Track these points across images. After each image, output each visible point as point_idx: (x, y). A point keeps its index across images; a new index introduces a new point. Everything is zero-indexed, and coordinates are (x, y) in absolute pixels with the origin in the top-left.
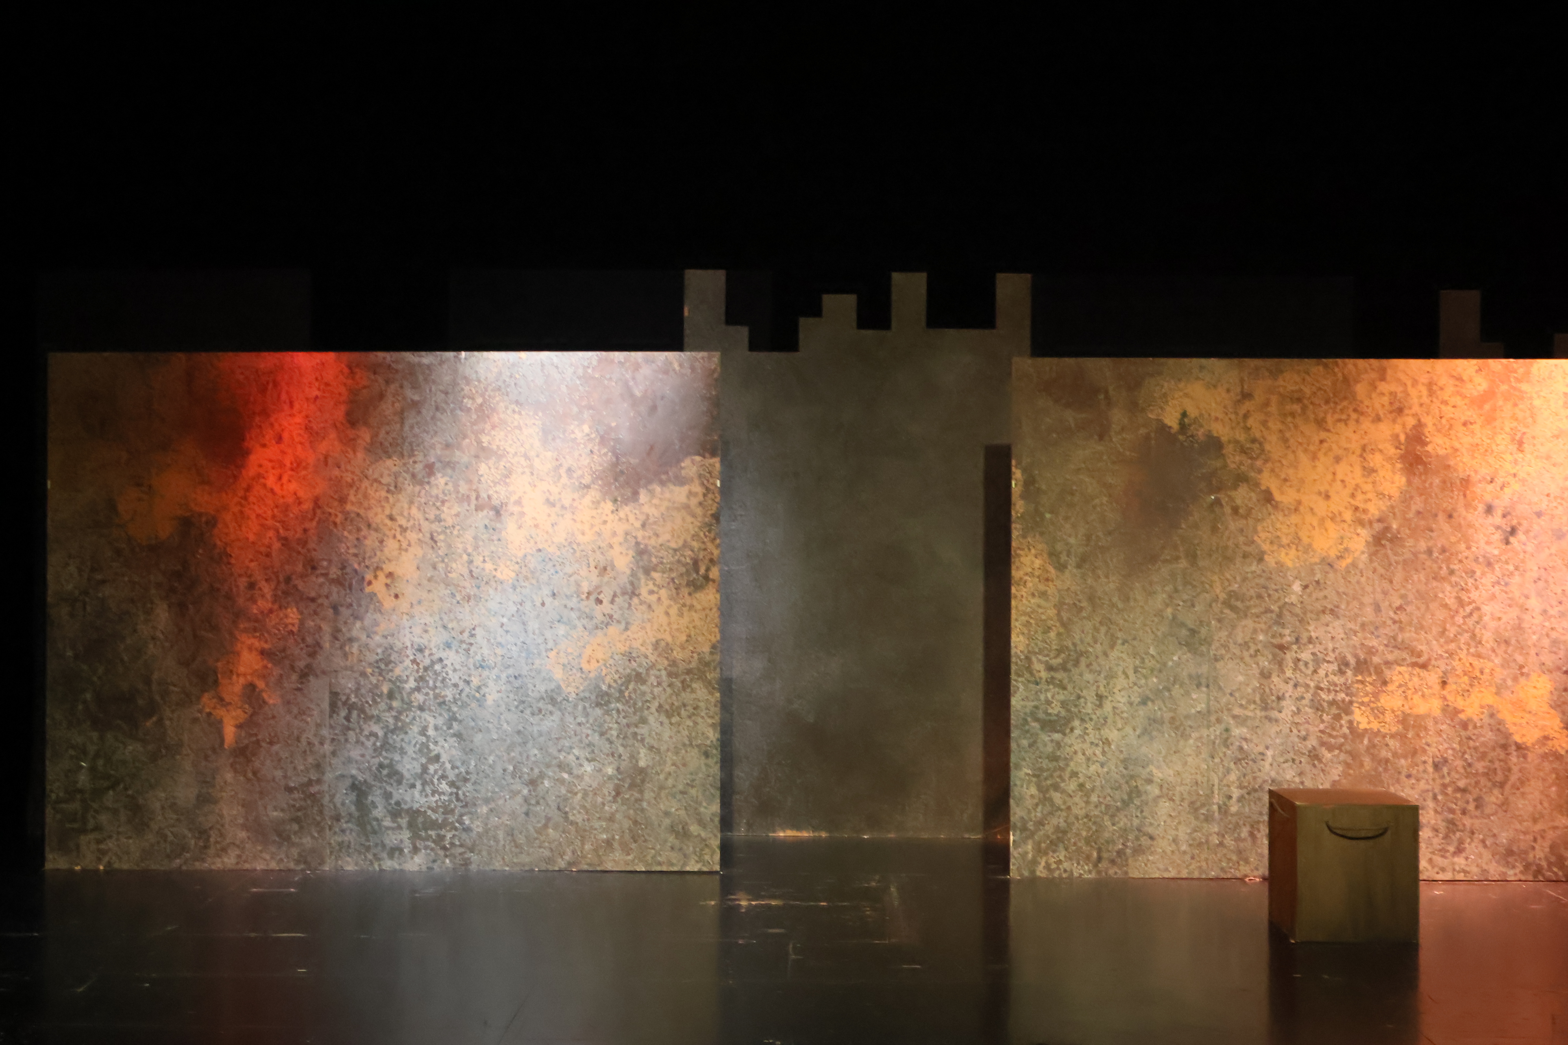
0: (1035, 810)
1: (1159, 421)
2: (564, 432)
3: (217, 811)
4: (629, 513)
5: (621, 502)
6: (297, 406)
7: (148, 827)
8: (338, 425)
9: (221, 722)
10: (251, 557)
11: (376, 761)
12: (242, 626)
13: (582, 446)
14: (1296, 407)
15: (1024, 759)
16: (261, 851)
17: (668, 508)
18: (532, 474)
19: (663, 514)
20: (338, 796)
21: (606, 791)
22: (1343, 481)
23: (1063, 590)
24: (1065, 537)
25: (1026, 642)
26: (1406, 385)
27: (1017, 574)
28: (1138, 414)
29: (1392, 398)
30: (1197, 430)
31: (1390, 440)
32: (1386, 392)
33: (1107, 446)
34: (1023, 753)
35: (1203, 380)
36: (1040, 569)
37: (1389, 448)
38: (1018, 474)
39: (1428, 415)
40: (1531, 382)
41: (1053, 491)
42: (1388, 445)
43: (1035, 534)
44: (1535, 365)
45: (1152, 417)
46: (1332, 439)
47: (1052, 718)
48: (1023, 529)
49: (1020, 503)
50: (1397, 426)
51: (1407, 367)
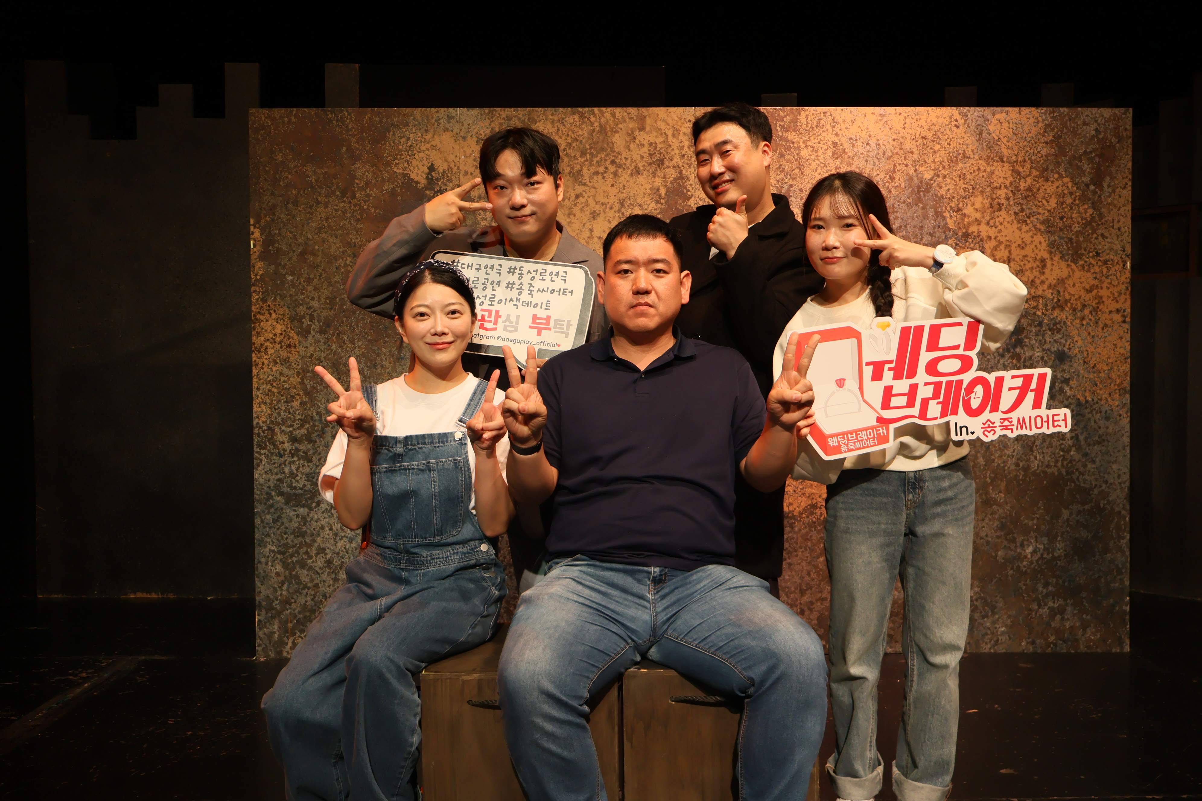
0: (281, 588)
1: (405, 175)
15: (268, 535)
23: (306, 357)
24: (308, 300)
25: (269, 412)
26: (667, 136)
27: (257, 340)
28: (382, 168)
29: (652, 149)
30: (446, 185)
31: (649, 195)
32: (646, 143)
33: (350, 202)
34: (267, 529)
35: (452, 131)
36: (281, 334)
37: (649, 202)
38: (257, 233)
39: (690, 167)
40: (799, 130)
41: (294, 251)
42: (647, 199)
43: (275, 297)
44: (803, 113)
45: (398, 171)
46: (588, 194)
47: (297, 492)
48: (263, 293)
49: (259, 264)
50: (657, 179)
51: (668, 116)
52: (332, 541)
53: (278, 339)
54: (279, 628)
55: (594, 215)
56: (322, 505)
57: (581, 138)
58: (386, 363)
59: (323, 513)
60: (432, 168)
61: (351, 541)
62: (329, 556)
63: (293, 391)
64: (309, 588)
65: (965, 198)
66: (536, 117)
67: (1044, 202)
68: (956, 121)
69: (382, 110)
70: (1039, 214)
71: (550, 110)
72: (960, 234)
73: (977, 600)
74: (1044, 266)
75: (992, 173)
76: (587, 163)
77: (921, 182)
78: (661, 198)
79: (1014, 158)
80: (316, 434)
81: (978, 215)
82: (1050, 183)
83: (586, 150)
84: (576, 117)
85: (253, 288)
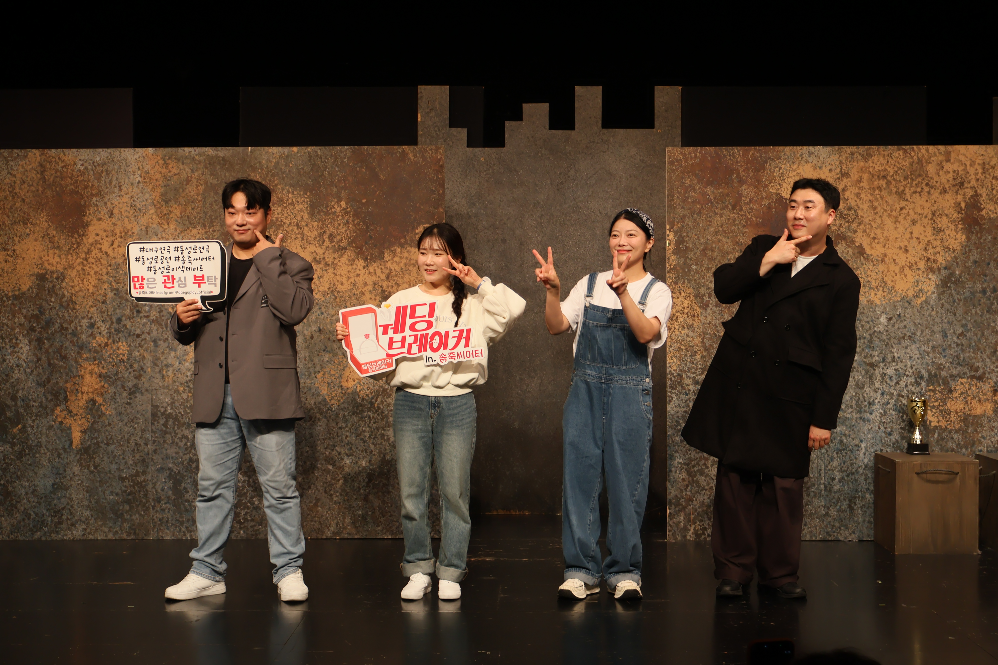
0: (686, 489)
1: (778, 194)
2: (327, 207)
3: (68, 496)
4: (376, 268)
5: (371, 260)
6: (124, 188)
7: (16, 508)
8: (155, 203)
9: (70, 428)
10: (90, 304)
11: (187, 457)
12: (85, 356)
13: (340, 218)
14: (883, 183)
15: (677, 451)
16: (101, 526)
17: (406, 264)
18: (303, 239)
19: (402, 269)
20: (159, 483)
21: (361, 478)
22: (917, 238)
23: (706, 323)
24: (707, 283)
25: (678, 363)
26: (966, 165)
29: (955, 175)
31: (953, 207)
32: (951, 171)
33: (738, 213)
34: (676, 447)
35: (812, 163)
36: (688, 307)
37: (953, 213)
38: (671, 236)
41: (698, 248)
42: (952, 210)
43: (684, 281)
45: (773, 191)
46: (909, 207)
48: (675, 278)
49: (673, 258)
50: (959, 196)
51: (967, 151)
53: (686, 311)
54: (684, 518)
55: (914, 222)
57: (904, 168)
63: (696, 348)
64: (706, 490)
66: (872, 153)
69: (762, 148)
71: (882, 148)
76: (908, 185)
78: (962, 210)
84: (901, 152)
85: (668, 275)
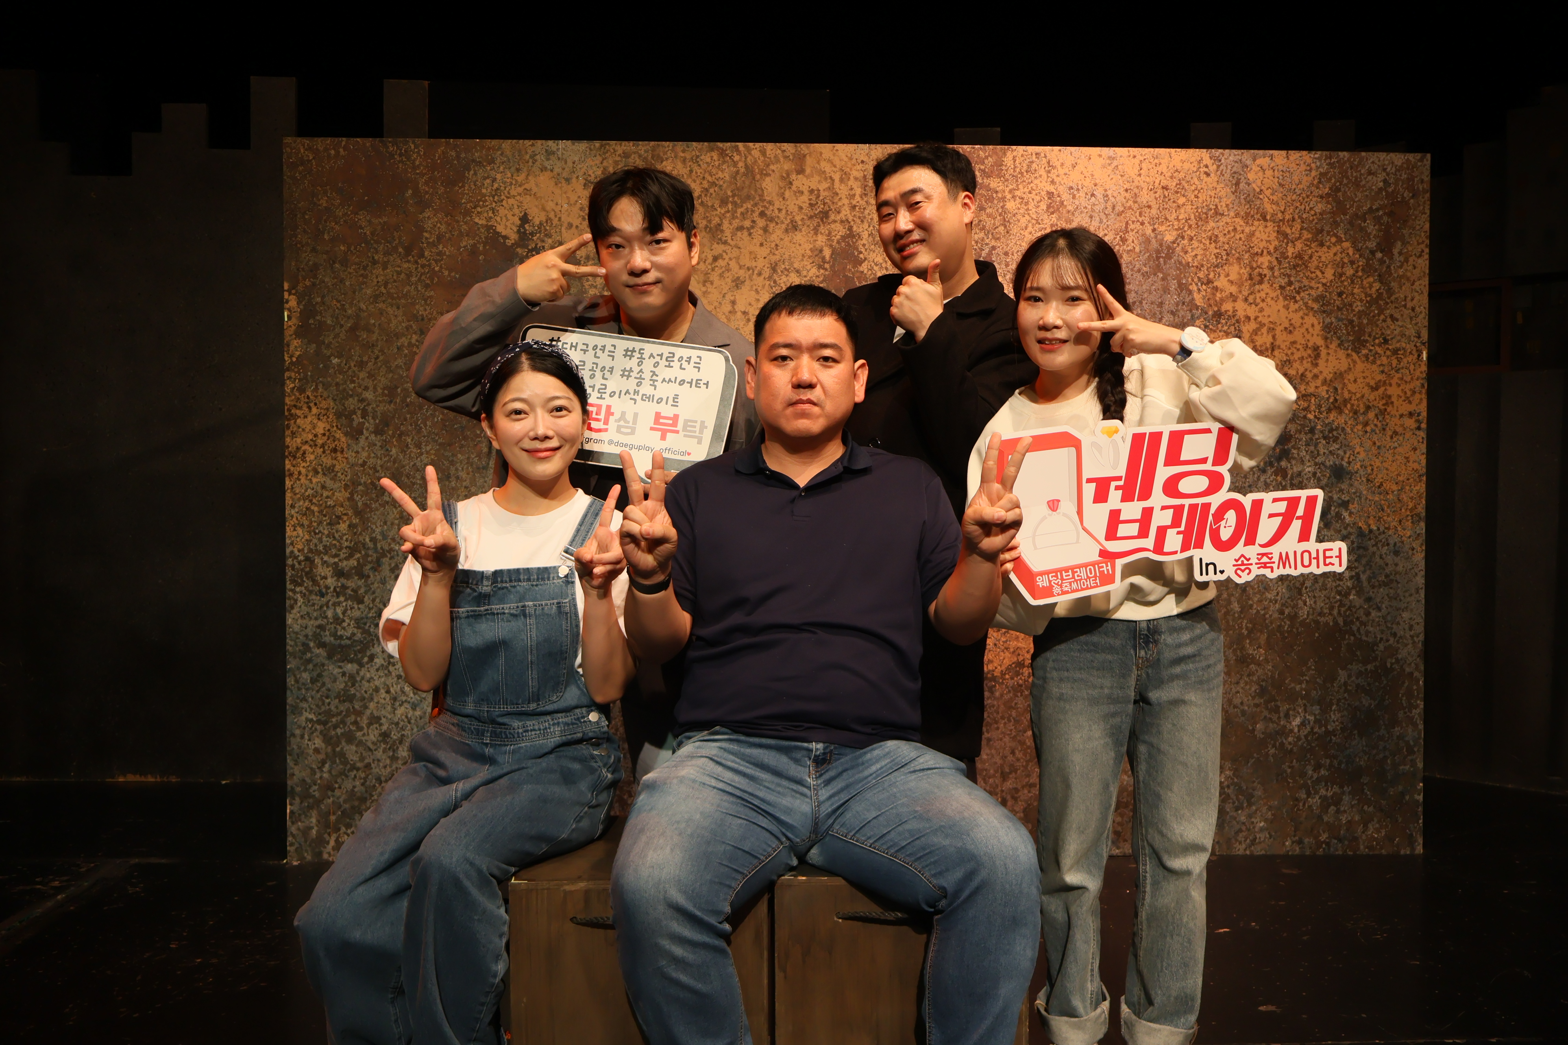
0: (320, 769)
1: (489, 228)
15: (304, 699)
22: (744, 313)
23: (357, 465)
24: (360, 390)
25: (307, 537)
26: (833, 180)
27: (292, 443)
28: (460, 218)
29: (813, 197)
30: (543, 241)
31: (810, 257)
32: (805, 189)
33: (416, 262)
34: (303, 691)
35: (552, 171)
36: (324, 435)
37: (809, 267)
38: (292, 302)
39: (862, 221)
40: (1004, 176)
41: (342, 326)
42: (807, 263)
43: (317, 386)
44: (1009, 153)
45: (480, 222)
46: (730, 255)
47: (343, 642)
48: (300, 380)
49: (296, 343)
50: (820, 237)
51: (834, 155)
52: (389, 708)
53: (320, 442)
54: (318, 821)
55: (738, 283)
56: (376, 660)
57: (721, 183)
58: (463, 474)
59: (377, 670)
60: (525, 219)
61: (414, 707)
62: (385, 728)
63: (339, 510)
64: (358, 769)
65: (1217, 266)
66: (661, 154)
67: (1318, 273)
68: (1207, 166)
69: (460, 141)
70: (1312, 288)
71: (680, 146)
72: (1210, 313)
73: (1228, 787)
74: (1318, 356)
75: (1252, 234)
76: (728, 215)
77: (1161, 245)
78: (824, 263)
79: (1280, 215)
80: (369, 567)
81: (1234, 289)
82: (1325, 249)
83: (728, 197)
84: (715, 155)
85: (287, 374)
